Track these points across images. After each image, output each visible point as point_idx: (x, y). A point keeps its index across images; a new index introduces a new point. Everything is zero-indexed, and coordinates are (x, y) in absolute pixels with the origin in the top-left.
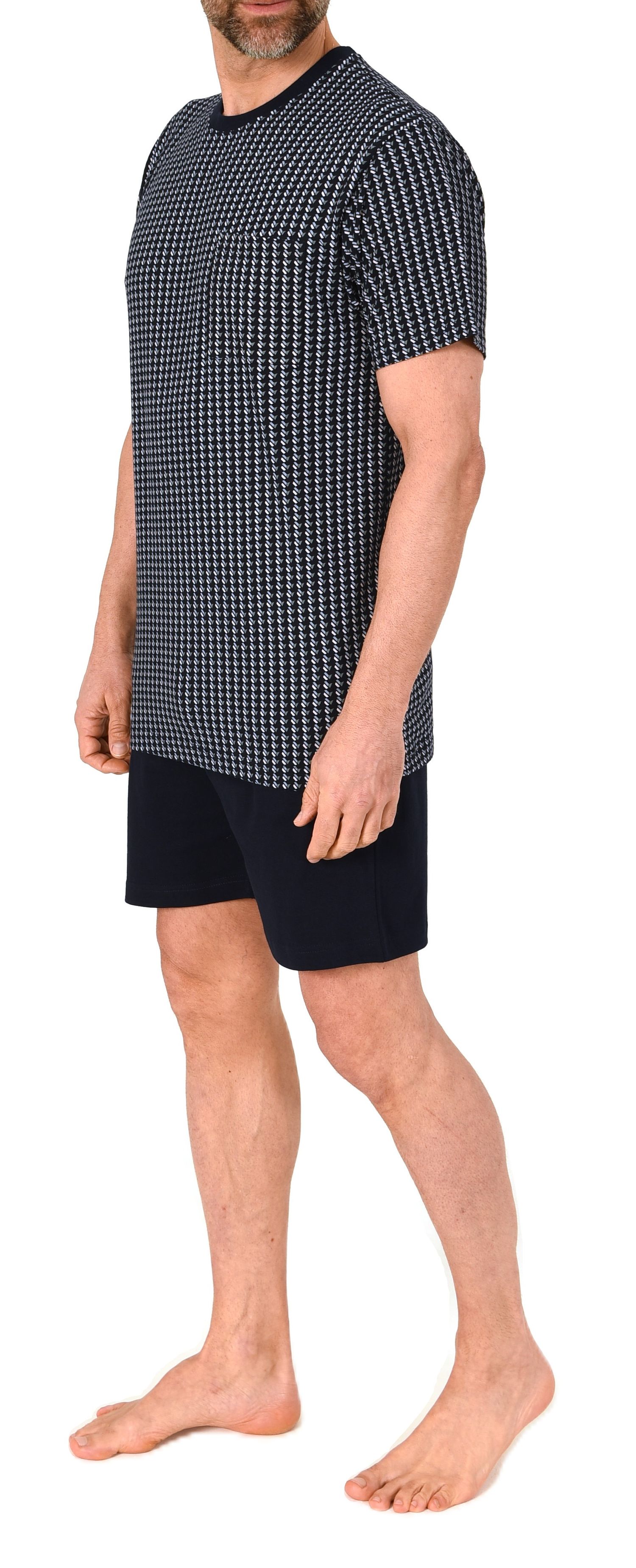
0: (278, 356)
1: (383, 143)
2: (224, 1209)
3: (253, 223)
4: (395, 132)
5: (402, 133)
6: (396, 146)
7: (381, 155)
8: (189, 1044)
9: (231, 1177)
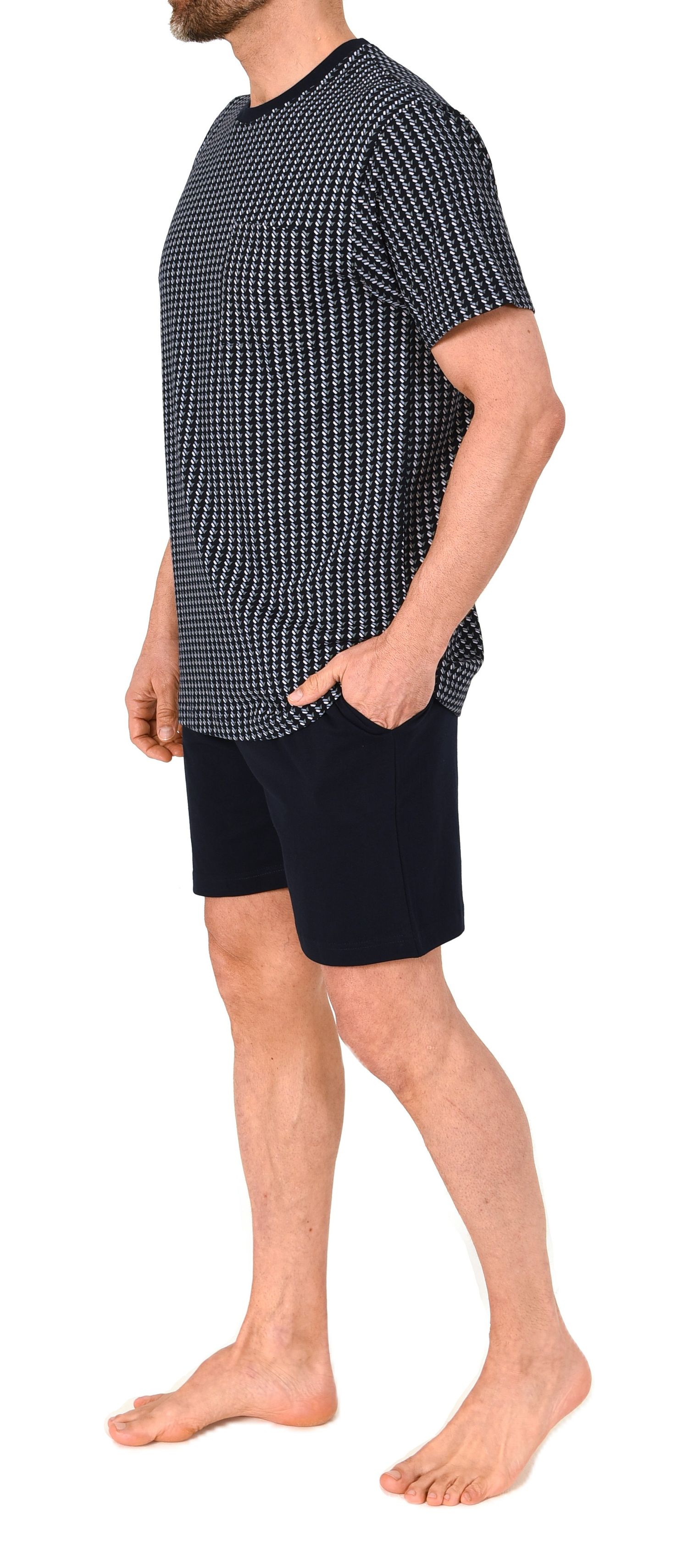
0: (293, 340)
1: (383, 128)
2: (266, 1196)
3: (264, 213)
4: (394, 116)
5: (402, 116)
6: (397, 129)
7: (384, 141)
8: (235, 1029)
9: (272, 1165)
